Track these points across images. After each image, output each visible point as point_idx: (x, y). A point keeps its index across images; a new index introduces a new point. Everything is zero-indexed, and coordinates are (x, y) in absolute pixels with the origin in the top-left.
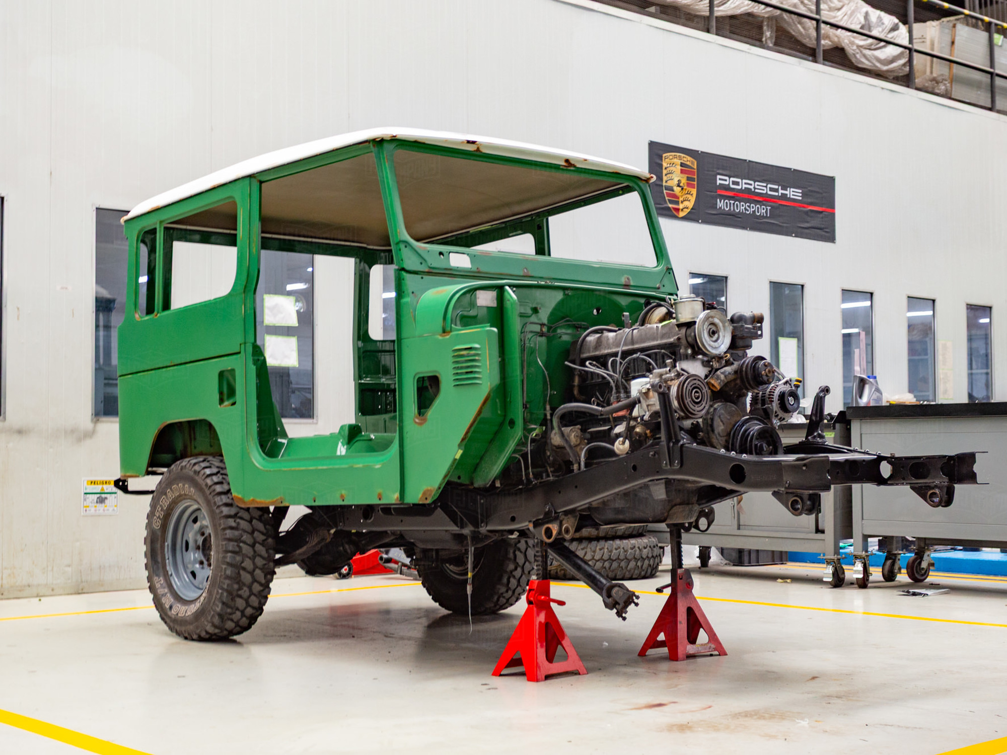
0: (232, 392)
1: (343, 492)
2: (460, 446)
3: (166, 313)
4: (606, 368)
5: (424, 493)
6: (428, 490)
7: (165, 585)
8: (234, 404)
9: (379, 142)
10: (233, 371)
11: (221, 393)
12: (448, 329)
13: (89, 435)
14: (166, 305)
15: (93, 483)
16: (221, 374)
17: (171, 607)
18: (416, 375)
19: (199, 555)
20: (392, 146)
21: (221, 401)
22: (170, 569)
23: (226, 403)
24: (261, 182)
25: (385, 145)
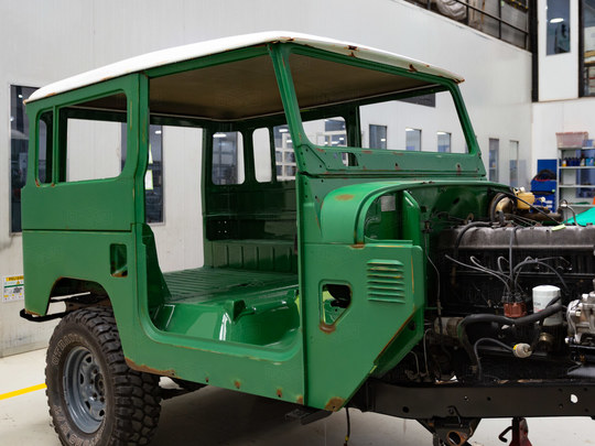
0: (122, 261)
1: (239, 380)
2: (375, 363)
3: (62, 184)
4: (496, 268)
5: (332, 402)
6: (335, 400)
7: (63, 413)
8: (125, 274)
9: (275, 45)
10: (124, 247)
11: (112, 263)
12: (361, 239)
13: (8, 246)
14: (63, 177)
15: (11, 279)
16: (113, 247)
17: (68, 435)
18: (322, 281)
19: (93, 388)
20: (288, 50)
21: (113, 270)
22: (67, 398)
23: (117, 272)
24: (149, 78)
25: (282, 48)
